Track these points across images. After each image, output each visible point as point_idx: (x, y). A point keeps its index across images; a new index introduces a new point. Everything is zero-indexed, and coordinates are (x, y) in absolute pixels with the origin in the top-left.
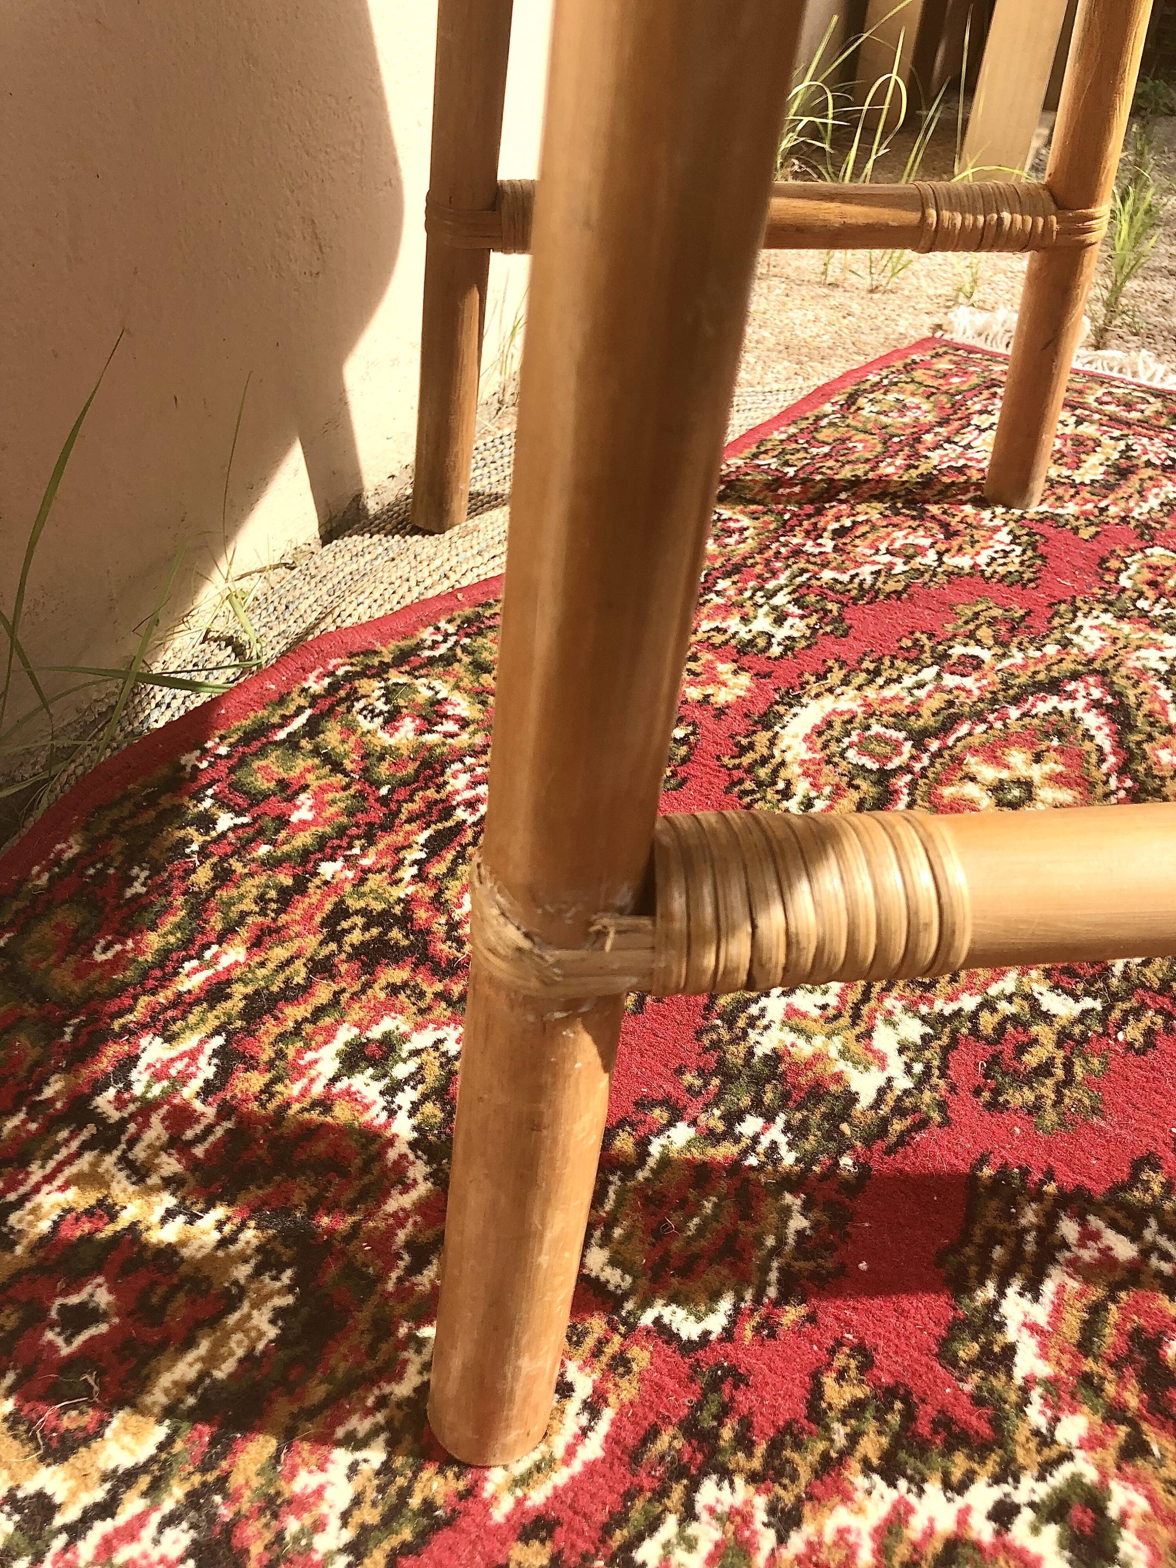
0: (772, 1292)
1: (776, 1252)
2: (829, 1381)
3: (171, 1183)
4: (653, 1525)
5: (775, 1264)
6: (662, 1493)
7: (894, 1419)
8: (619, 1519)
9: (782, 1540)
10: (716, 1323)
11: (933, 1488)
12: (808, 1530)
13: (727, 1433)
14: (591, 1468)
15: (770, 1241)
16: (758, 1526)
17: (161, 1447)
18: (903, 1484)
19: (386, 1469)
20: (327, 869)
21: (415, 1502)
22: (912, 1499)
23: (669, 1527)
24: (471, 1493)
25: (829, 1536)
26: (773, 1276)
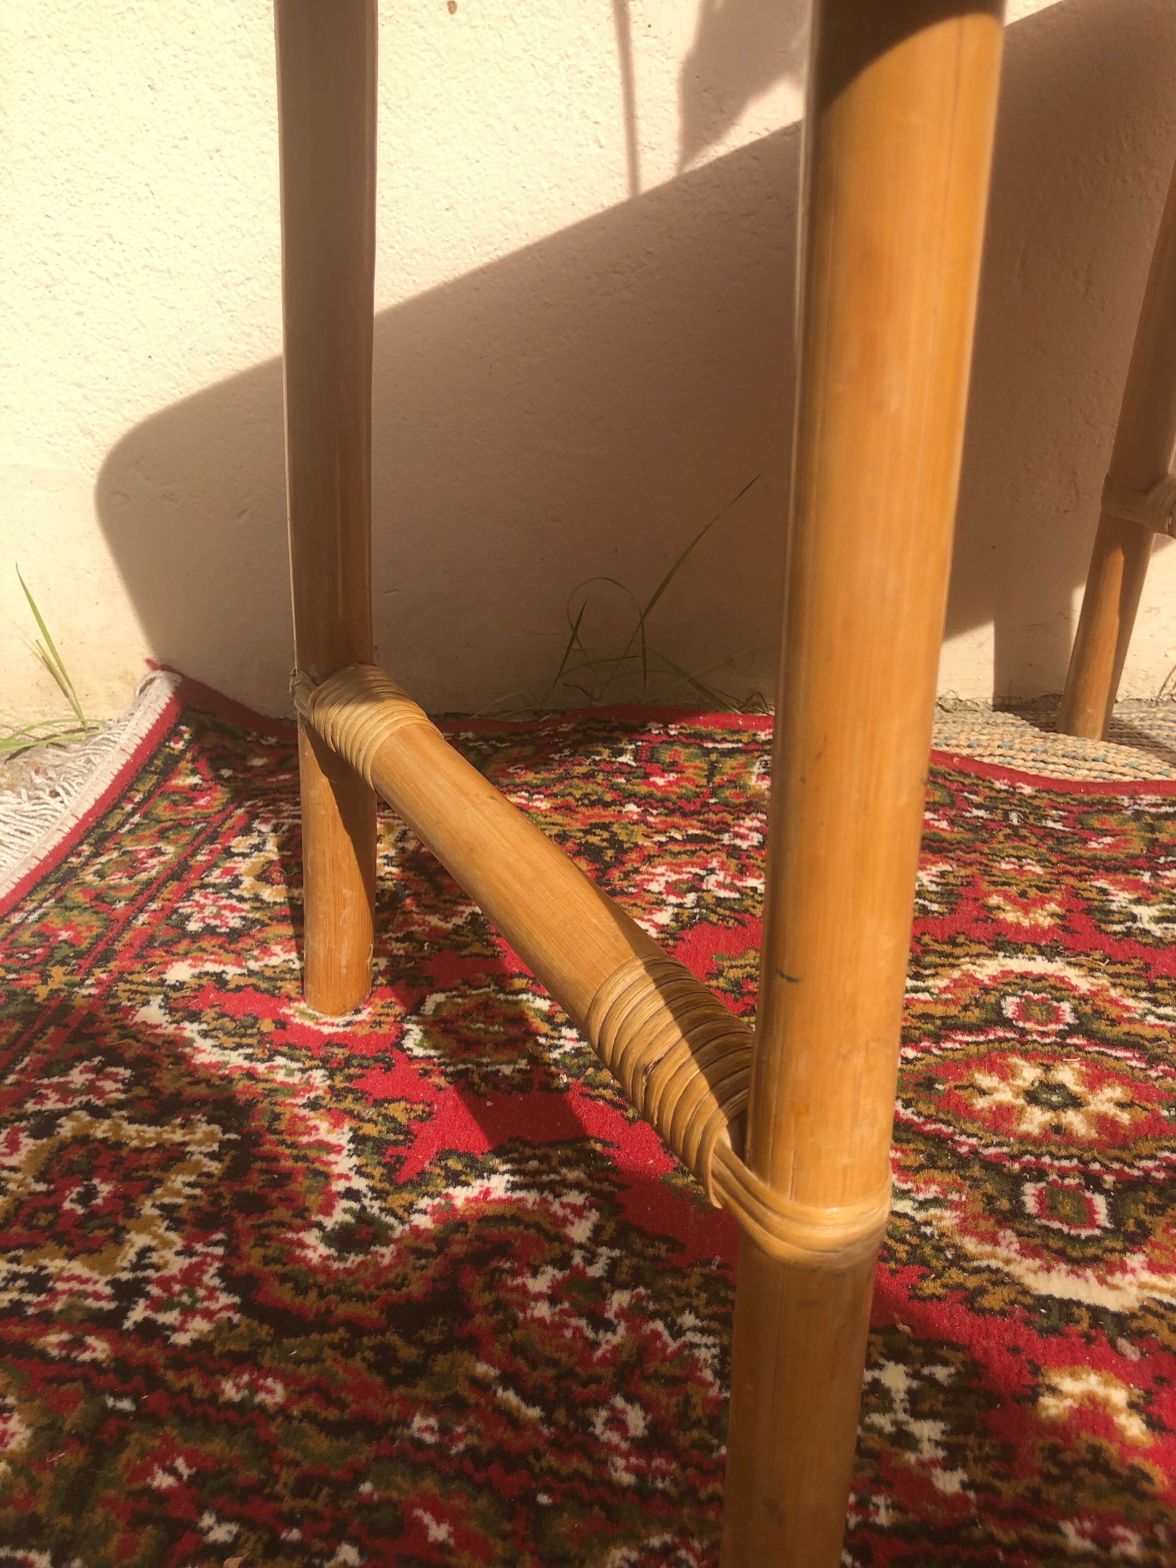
0: (450, 1069)
1: (480, 1065)
2: (403, 1104)
3: (403, 850)
4: (292, 1059)
5: (469, 1066)
6: (311, 1058)
7: (392, 1137)
8: (292, 1047)
9: (304, 1106)
10: (419, 1052)
11: (355, 1160)
12: (312, 1114)
13: (352, 1071)
14: (319, 1032)
15: (485, 1060)
16: (307, 1096)
17: (275, 903)
18: (352, 1146)
19: (292, 971)
20: (632, 807)
21: (279, 984)
22: (345, 1152)
23: (295, 1065)
24: (291, 999)
25: (311, 1123)
26: (461, 1067)
